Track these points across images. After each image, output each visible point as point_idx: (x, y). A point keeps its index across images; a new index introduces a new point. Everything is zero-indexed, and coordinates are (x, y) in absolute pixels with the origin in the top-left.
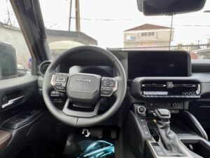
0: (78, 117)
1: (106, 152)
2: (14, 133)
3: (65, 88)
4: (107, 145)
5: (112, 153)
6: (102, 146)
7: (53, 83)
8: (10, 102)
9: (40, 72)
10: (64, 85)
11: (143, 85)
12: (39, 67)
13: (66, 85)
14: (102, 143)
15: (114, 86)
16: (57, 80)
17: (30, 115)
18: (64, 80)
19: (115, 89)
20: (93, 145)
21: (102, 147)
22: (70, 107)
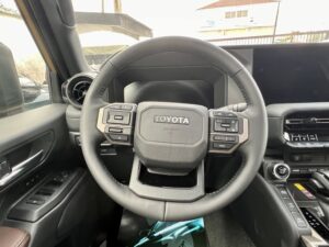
0: (165, 201)
1: (190, 227)
2: (33, 229)
3: (131, 138)
5: (201, 228)
7: (102, 127)
8: (16, 170)
9: (67, 98)
10: (127, 131)
11: (287, 122)
12: (66, 86)
13: (133, 130)
15: (240, 131)
16: (112, 120)
18: (126, 120)
19: (242, 138)
22: (145, 178)
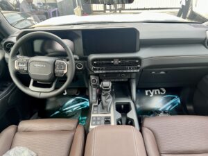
1: (82, 106)
3: (27, 71)
4: (84, 101)
5: (87, 107)
6: (78, 101)
7: (17, 68)
10: (26, 69)
14: (79, 99)
15: (64, 69)
17: (6, 87)
18: (25, 65)
20: (71, 101)
21: (79, 103)
